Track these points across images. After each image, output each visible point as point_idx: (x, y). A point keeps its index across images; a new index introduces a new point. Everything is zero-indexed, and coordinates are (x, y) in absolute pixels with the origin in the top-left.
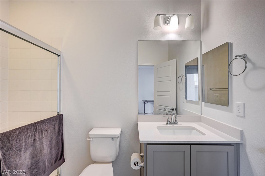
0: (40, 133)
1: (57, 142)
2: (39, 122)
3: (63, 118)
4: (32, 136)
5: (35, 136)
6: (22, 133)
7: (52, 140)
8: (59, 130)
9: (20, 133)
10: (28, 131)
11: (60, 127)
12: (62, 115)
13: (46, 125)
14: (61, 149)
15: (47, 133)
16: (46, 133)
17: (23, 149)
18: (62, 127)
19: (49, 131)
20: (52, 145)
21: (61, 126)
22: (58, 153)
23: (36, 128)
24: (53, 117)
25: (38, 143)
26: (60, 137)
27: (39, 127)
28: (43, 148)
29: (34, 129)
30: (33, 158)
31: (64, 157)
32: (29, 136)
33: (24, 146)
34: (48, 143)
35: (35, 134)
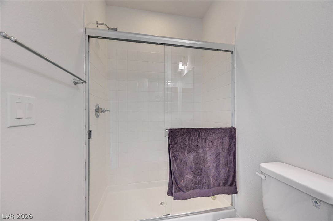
0: (204, 141)
1: (228, 161)
2: (202, 129)
3: (235, 133)
4: (195, 141)
5: (198, 142)
6: (186, 134)
7: (218, 155)
8: (230, 147)
9: (184, 133)
10: (191, 134)
11: (231, 143)
12: (235, 129)
13: (211, 134)
14: (232, 173)
15: (213, 144)
16: (211, 144)
17: (186, 149)
18: (235, 145)
19: (215, 143)
20: (219, 162)
21: (233, 143)
22: (229, 176)
23: (200, 134)
24: (220, 128)
25: (201, 151)
26: (231, 157)
27: (202, 134)
28: (206, 158)
29: (197, 134)
30: (197, 164)
31: (236, 185)
32: (192, 139)
33: (187, 147)
34: (214, 157)
35: (198, 139)
